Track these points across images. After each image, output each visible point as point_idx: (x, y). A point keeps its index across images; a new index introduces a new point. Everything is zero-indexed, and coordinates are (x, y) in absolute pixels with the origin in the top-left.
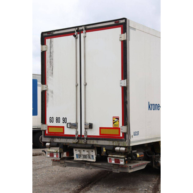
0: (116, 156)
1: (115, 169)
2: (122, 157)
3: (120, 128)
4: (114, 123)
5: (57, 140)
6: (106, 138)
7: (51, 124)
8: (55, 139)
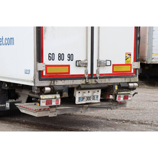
1: (114, 107)
2: (129, 92)
3: (131, 64)
4: (126, 59)
5: (60, 83)
6: (118, 75)
8: (57, 81)
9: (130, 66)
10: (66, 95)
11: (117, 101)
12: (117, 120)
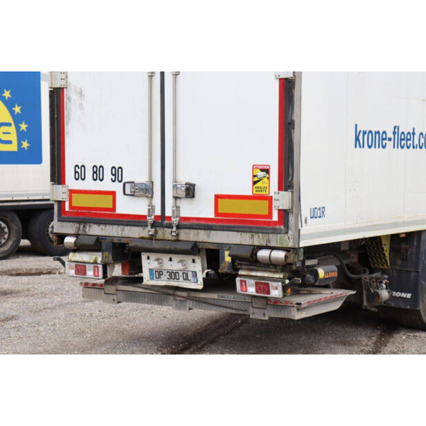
0: (259, 274)
1: (256, 311)
2: (277, 276)
3: (272, 197)
4: (255, 183)
5: (96, 230)
6: (231, 225)
8: (90, 226)
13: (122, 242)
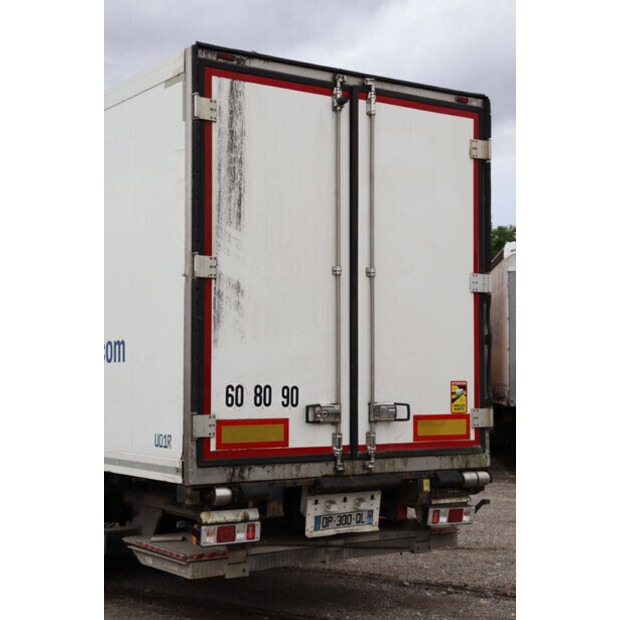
1: (421, 545)
2: (464, 500)
3: (468, 415)
4: (453, 401)
5: (259, 474)
6: (431, 448)
7: (234, 414)
8: (249, 470)
9: (464, 421)
10: (276, 509)
11: (429, 528)
12: (429, 585)
13: (299, 485)
